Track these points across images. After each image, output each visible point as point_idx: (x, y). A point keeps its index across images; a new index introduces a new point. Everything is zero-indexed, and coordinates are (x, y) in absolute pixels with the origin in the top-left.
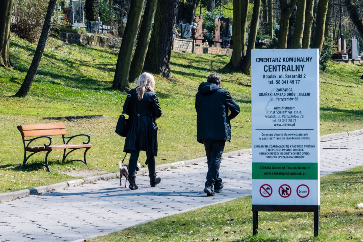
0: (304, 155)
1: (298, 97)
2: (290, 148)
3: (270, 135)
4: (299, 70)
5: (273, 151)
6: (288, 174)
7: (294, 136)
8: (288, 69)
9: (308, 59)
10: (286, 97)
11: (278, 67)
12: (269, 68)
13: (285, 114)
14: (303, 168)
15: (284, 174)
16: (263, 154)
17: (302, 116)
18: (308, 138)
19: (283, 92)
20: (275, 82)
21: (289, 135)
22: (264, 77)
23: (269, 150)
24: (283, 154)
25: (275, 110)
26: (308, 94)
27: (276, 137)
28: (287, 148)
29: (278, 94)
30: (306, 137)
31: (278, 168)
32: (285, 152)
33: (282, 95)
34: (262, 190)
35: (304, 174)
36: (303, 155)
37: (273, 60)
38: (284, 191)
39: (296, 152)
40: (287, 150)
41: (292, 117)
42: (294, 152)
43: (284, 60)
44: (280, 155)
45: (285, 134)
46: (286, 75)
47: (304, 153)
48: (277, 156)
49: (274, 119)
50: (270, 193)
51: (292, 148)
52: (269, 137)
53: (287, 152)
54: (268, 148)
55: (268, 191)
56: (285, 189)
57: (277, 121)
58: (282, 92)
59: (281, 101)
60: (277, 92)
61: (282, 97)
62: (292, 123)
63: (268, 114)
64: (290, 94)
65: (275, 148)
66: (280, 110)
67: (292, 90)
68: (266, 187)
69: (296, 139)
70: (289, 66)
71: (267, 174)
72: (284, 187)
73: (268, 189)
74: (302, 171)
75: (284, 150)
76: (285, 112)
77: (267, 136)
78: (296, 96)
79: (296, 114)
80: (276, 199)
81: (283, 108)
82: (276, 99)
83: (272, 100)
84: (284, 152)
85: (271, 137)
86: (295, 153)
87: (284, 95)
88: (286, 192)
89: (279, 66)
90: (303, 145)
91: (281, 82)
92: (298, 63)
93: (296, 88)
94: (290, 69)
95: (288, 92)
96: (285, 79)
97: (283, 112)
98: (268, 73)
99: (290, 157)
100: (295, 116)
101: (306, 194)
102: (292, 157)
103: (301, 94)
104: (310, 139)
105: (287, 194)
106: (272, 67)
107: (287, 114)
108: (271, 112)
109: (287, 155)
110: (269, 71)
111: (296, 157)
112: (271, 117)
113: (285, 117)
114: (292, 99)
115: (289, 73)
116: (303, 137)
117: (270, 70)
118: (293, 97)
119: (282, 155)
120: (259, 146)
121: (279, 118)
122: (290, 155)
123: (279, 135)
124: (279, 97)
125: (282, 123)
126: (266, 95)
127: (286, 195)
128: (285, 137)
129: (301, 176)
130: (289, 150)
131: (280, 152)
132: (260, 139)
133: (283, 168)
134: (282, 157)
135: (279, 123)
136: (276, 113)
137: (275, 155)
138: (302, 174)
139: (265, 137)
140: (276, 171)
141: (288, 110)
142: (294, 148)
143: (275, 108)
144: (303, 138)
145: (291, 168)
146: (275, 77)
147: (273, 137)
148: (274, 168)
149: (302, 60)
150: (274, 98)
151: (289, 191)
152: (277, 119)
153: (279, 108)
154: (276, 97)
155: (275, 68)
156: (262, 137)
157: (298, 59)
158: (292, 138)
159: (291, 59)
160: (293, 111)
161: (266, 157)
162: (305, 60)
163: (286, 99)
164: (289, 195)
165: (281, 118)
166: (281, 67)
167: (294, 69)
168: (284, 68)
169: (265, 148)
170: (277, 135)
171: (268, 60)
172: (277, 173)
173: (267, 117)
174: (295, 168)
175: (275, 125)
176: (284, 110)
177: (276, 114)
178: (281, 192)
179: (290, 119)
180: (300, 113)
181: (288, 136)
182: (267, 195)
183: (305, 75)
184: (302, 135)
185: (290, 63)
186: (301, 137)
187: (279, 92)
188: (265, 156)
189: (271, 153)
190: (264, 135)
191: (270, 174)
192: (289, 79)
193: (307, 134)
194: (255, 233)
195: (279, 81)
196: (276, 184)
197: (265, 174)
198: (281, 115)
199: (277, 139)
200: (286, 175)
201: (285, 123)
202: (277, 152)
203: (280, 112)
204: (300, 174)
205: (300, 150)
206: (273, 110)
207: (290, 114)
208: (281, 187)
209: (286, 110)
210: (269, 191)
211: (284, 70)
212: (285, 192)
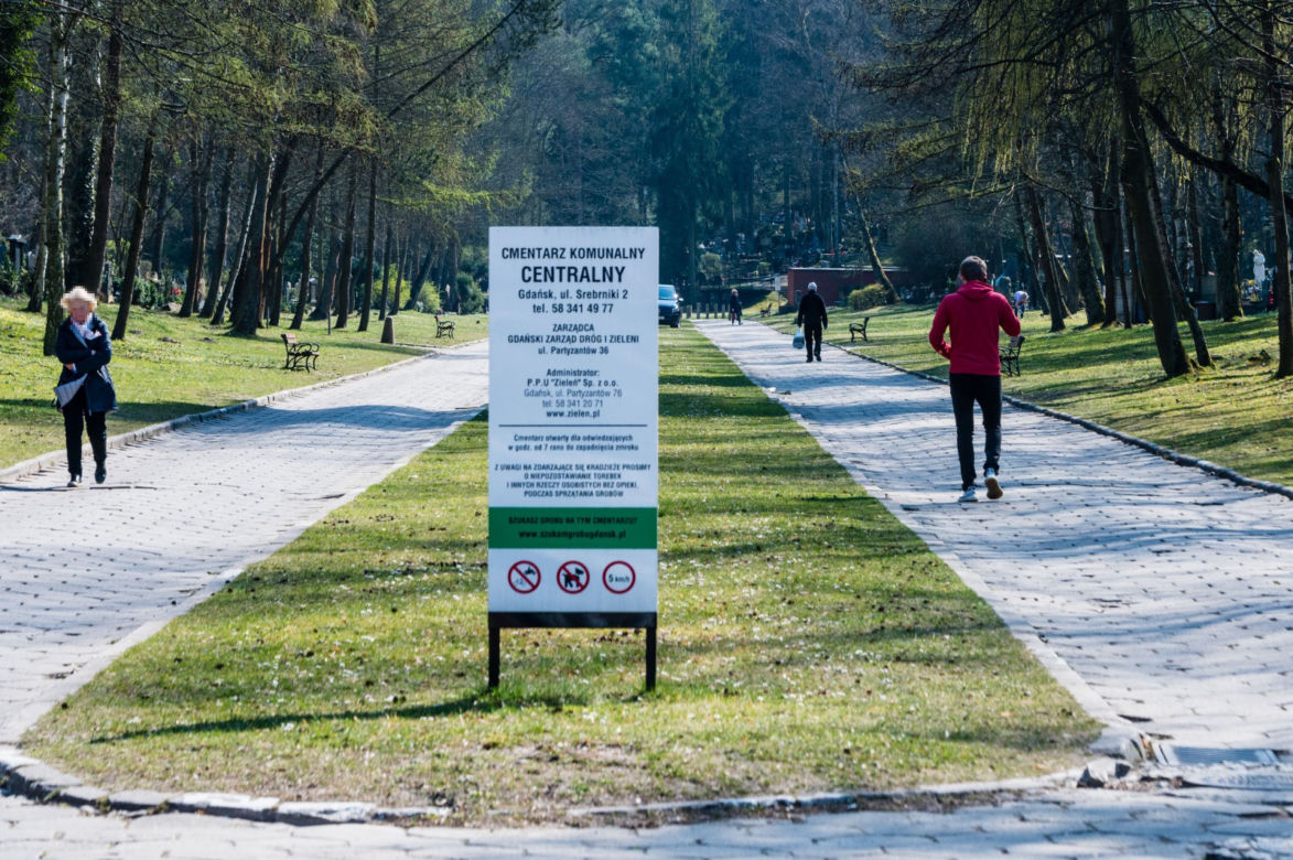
0: (623, 489)
1: (608, 344)
2: (586, 472)
3: (536, 438)
4: (611, 279)
5: (544, 480)
6: (581, 534)
7: (596, 443)
8: (582, 277)
9: (633, 253)
10: (577, 345)
11: (557, 272)
12: (536, 274)
13: (574, 388)
14: (621, 521)
15: (570, 535)
16: (515, 485)
17: (619, 393)
18: (632, 447)
19: (571, 334)
20: (549, 307)
21: (585, 439)
22: (521, 294)
23: (533, 476)
24: (568, 485)
25: (550, 377)
26: (635, 339)
27: (551, 443)
28: (580, 472)
29: (558, 338)
30: (627, 443)
31: (557, 520)
32: (575, 480)
33: (569, 339)
34: (515, 576)
35: (622, 535)
36: (620, 489)
37: (546, 254)
38: (569, 578)
39: (602, 481)
40: (579, 476)
41: (592, 394)
42: (597, 480)
43: (572, 253)
44: (560, 489)
45: (574, 438)
46: (578, 291)
47: (622, 484)
48: (554, 490)
49: (547, 399)
50: (535, 582)
51: (592, 472)
52: (532, 444)
53: (579, 481)
54: (530, 472)
55: (530, 577)
56: (573, 572)
57: (554, 404)
58: (566, 333)
59: (563, 356)
60: (555, 334)
61: (568, 345)
62: (591, 410)
63: (532, 387)
64: (587, 339)
65: (549, 472)
66: (563, 378)
67: (592, 328)
68: (523, 568)
69: (602, 448)
70: (585, 269)
71: (528, 535)
72: (572, 569)
73: (529, 572)
74: (618, 528)
75: (573, 476)
76: (575, 383)
77: (527, 443)
78: (603, 344)
79: (603, 387)
80: (549, 598)
81: (568, 373)
82: (553, 349)
83: (541, 351)
84: (570, 480)
85: (538, 443)
86: (599, 485)
87: (571, 340)
88: (577, 579)
89: (561, 269)
90: (621, 463)
91: (566, 308)
92: (608, 262)
93: (604, 324)
94: (587, 277)
95: (584, 333)
96: (574, 301)
97: (570, 383)
98: (533, 287)
99: (586, 494)
100: (599, 393)
101: (628, 584)
102: (592, 494)
103: (618, 339)
104: (637, 448)
105: (578, 584)
106: (542, 271)
107: (581, 387)
108: (538, 381)
109: (580, 489)
110: (535, 280)
111: (602, 493)
112: (538, 394)
113: (574, 394)
114: (594, 351)
115: (586, 286)
116: (620, 443)
117: (539, 277)
118: (596, 345)
119: (567, 489)
120: (508, 467)
121: (560, 398)
122: (588, 489)
123: (559, 439)
124: (559, 345)
125: (566, 410)
126: (526, 339)
127: (575, 588)
128: (575, 443)
129: (616, 540)
130: (584, 476)
131: (561, 481)
132: (511, 448)
133: (570, 521)
134: (565, 493)
135: (560, 409)
136: (552, 384)
137: (548, 489)
138: (617, 534)
139: (522, 443)
140: (549, 527)
141: (582, 378)
142: (597, 471)
143: (549, 373)
144: (619, 447)
145: (588, 520)
146: (550, 295)
147: (543, 443)
148: (545, 520)
149: (619, 254)
150: (548, 347)
151: (583, 579)
152: (554, 399)
153: (560, 372)
154: (553, 344)
155: (549, 275)
156: (515, 444)
157: (609, 253)
158: (593, 447)
159: (591, 253)
160: (594, 379)
161: (526, 493)
162: (627, 254)
163: (577, 351)
164: (583, 588)
165: (565, 398)
166: (565, 272)
167: (599, 275)
169: (523, 472)
170: (554, 439)
171: (531, 253)
172: (553, 534)
173: (528, 394)
174: (601, 520)
175: (549, 414)
176: (572, 378)
177: (552, 388)
178: (562, 579)
179: (588, 398)
180: (614, 383)
181: (582, 443)
182: (528, 587)
183: (626, 292)
184: (617, 439)
185: (589, 263)
186: (615, 444)
187: (560, 333)
188: (522, 490)
189: (538, 484)
190: (521, 438)
191: (534, 535)
192: (586, 302)
193: (631, 438)
194: (494, 681)
195: (561, 306)
197: (522, 535)
198: (565, 389)
199: (554, 448)
200: (574, 539)
201: (575, 409)
202: (553, 480)
203: (563, 383)
204: (612, 535)
205: (612, 476)
206: (543, 376)
207: (587, 388)
208: (563, 567)
209: (577, 378)
210: (533, 578)
211: (572, 278)
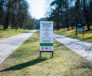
168: (47, 25)
196: (45, 47)
212: (46, 48)
